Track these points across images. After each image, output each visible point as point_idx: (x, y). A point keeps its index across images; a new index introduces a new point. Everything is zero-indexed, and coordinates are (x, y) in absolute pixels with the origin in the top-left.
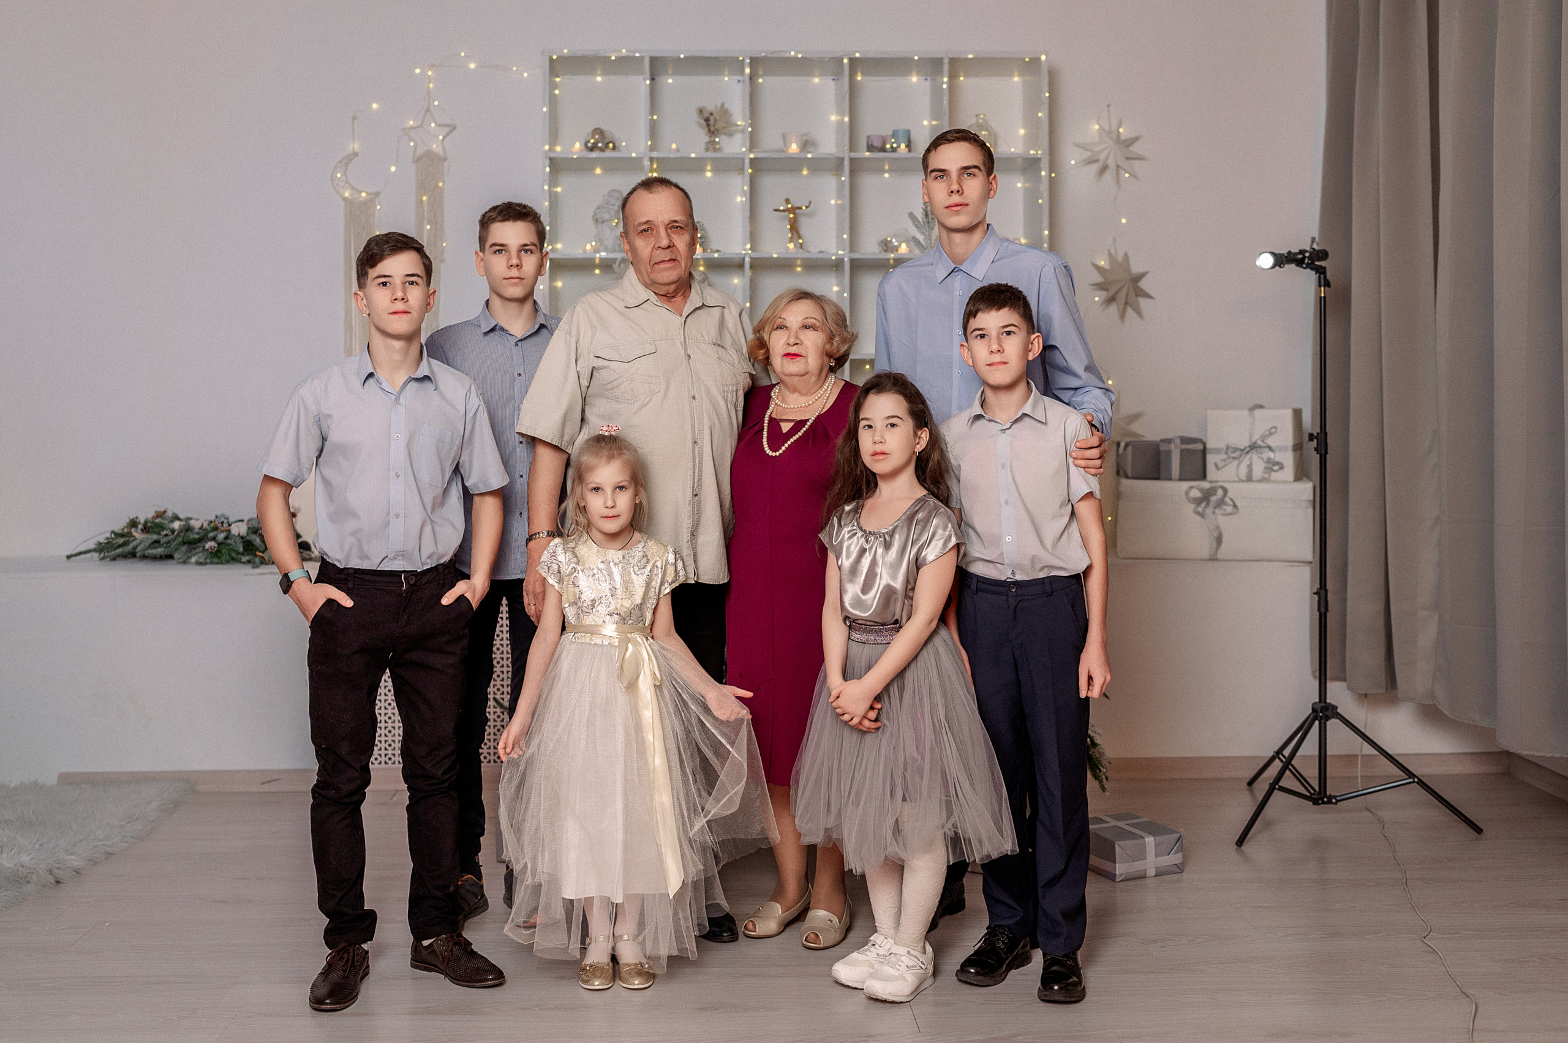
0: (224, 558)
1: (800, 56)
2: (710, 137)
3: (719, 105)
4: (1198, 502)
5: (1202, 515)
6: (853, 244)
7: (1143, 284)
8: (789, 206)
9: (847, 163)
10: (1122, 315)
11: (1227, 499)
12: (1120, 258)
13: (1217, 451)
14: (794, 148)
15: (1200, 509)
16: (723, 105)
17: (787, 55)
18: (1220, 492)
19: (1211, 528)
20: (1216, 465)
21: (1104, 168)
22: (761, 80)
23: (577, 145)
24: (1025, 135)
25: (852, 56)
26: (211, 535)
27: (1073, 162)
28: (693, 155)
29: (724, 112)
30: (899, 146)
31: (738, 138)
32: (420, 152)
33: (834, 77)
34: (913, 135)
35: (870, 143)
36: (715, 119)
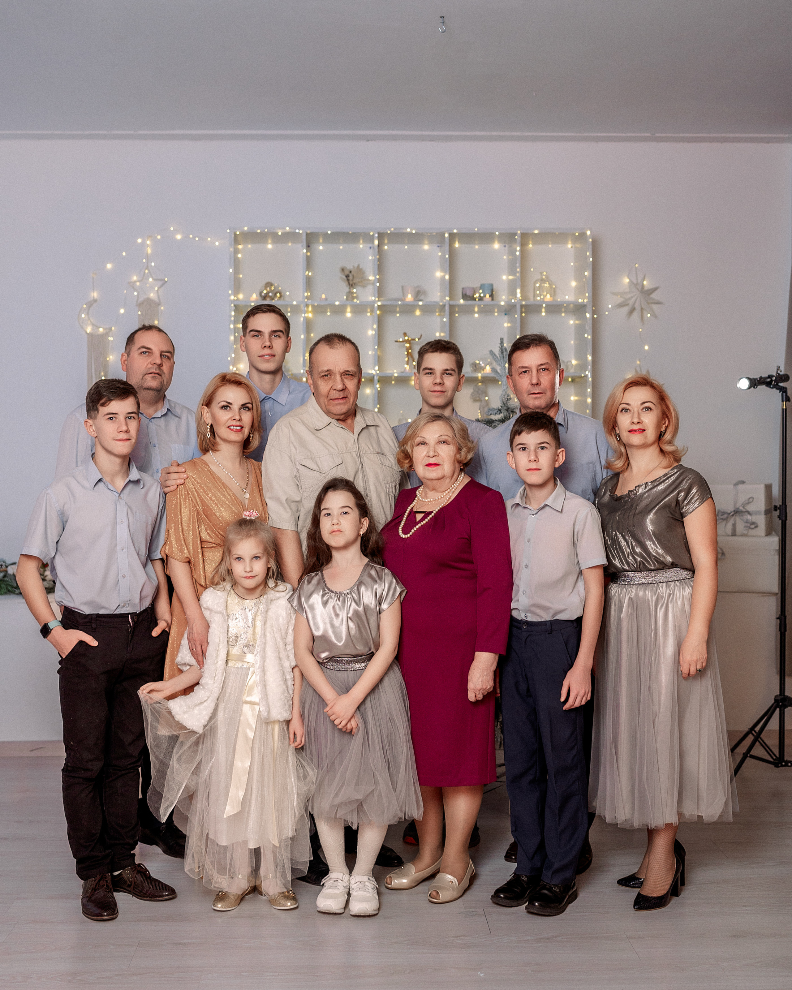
1: (414, 232)
2: (350, 288)
3: (356, 266)
8: (406, 338)
9: (447, 308)
14: (410, 297)
16: (359, 266)
17: (404, 231)
21: (632, 311)
22: (386, 247)
23: (254, 295)
24: (576, 286)
25: (450, 232)
27: (610, 306)
28: (337, 303)
29: (360, 270)
30: (485, 296)
31: (370, 288)
32: (141, 299)
33: (439, 245)
34: (495, 287)
35: (464, 293)
36: (353, 276)
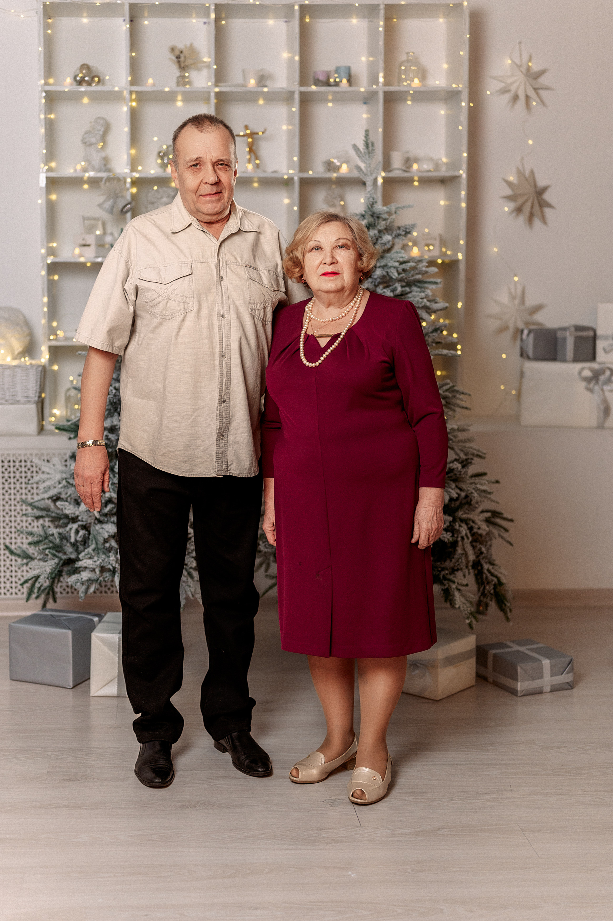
1: (257, 3)
2: (180, 72)
3: (188, 45)
4: (588, 380)
5: (591, 390)
6: (303, 165)
7: (546, 196)
8: (248, 132)
9: (297, 96)
10: (529, 222)
11: (612, 378)
12: (527, 174)
13: (604, 338)
14: (252, 82)
15: (591, 386)
16: (191, 45)
17: (247, 2)
18: (607, 373)
19: (600, 402)
20: (603, 350)
21: (516, 97)
22: (224, 23)
23: (68, 80)
24: (447, 69)
25: (302, 3)
27: (489, 93)
28: (167, 89)
29: (193, 50)
30: (341, 81)
31: (205, 73)
33: (286, 20)
34: (353, 71)
35: (316, 78)
36: (185, 57)
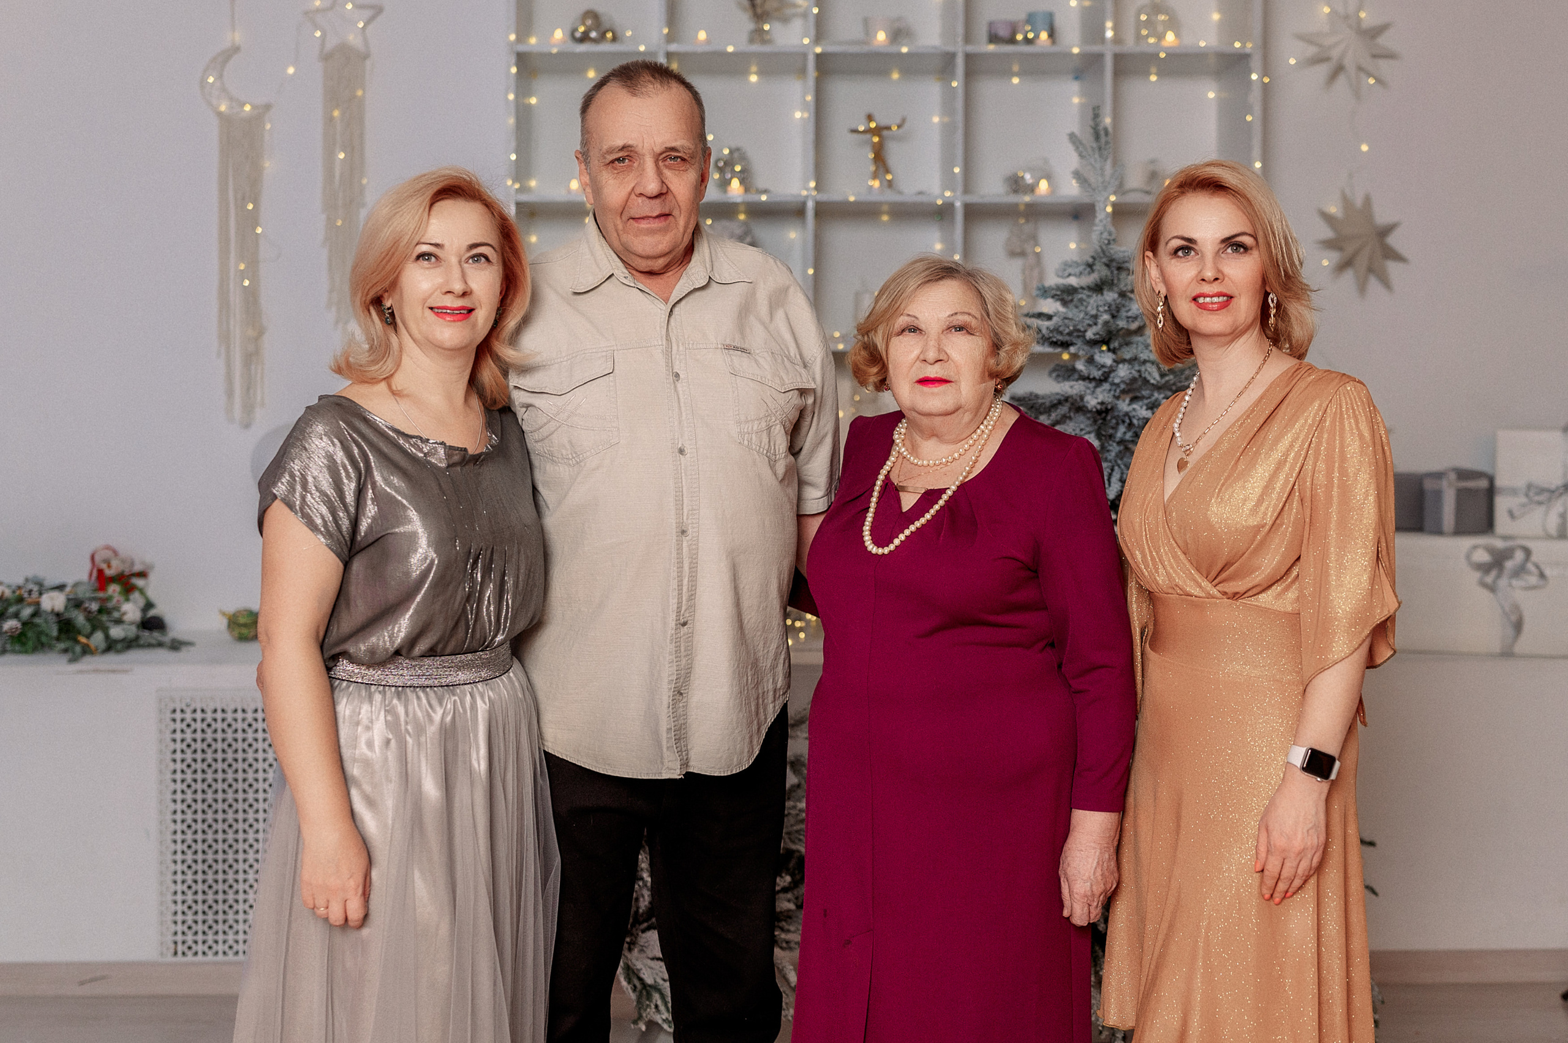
0: (30, 644)
2: (756, 23)
4: (1482, 567)
5: (1490, 588)
6: (968, 182)
7: (1392, 240)
8: (873, 125)
9: (960, 61)
10: (1362, 288)
11: (1530, 566)
12: (1359, 202)
13: (1514, 492)
14: (881, 36)
15: (1489, 580)
18: (1519, 556)
19: (1507, 609)
20: (1511, 515)
21: (1339, 71)
23: (559, 34)
24: (1221, 20)
26: (12, 610)
27: (1292, 61)
28: (730, 49)
30: (1037, 36)
31: (797, 25)
32: (330, 45)
34: (1059, 18)
35: (993, 32)
